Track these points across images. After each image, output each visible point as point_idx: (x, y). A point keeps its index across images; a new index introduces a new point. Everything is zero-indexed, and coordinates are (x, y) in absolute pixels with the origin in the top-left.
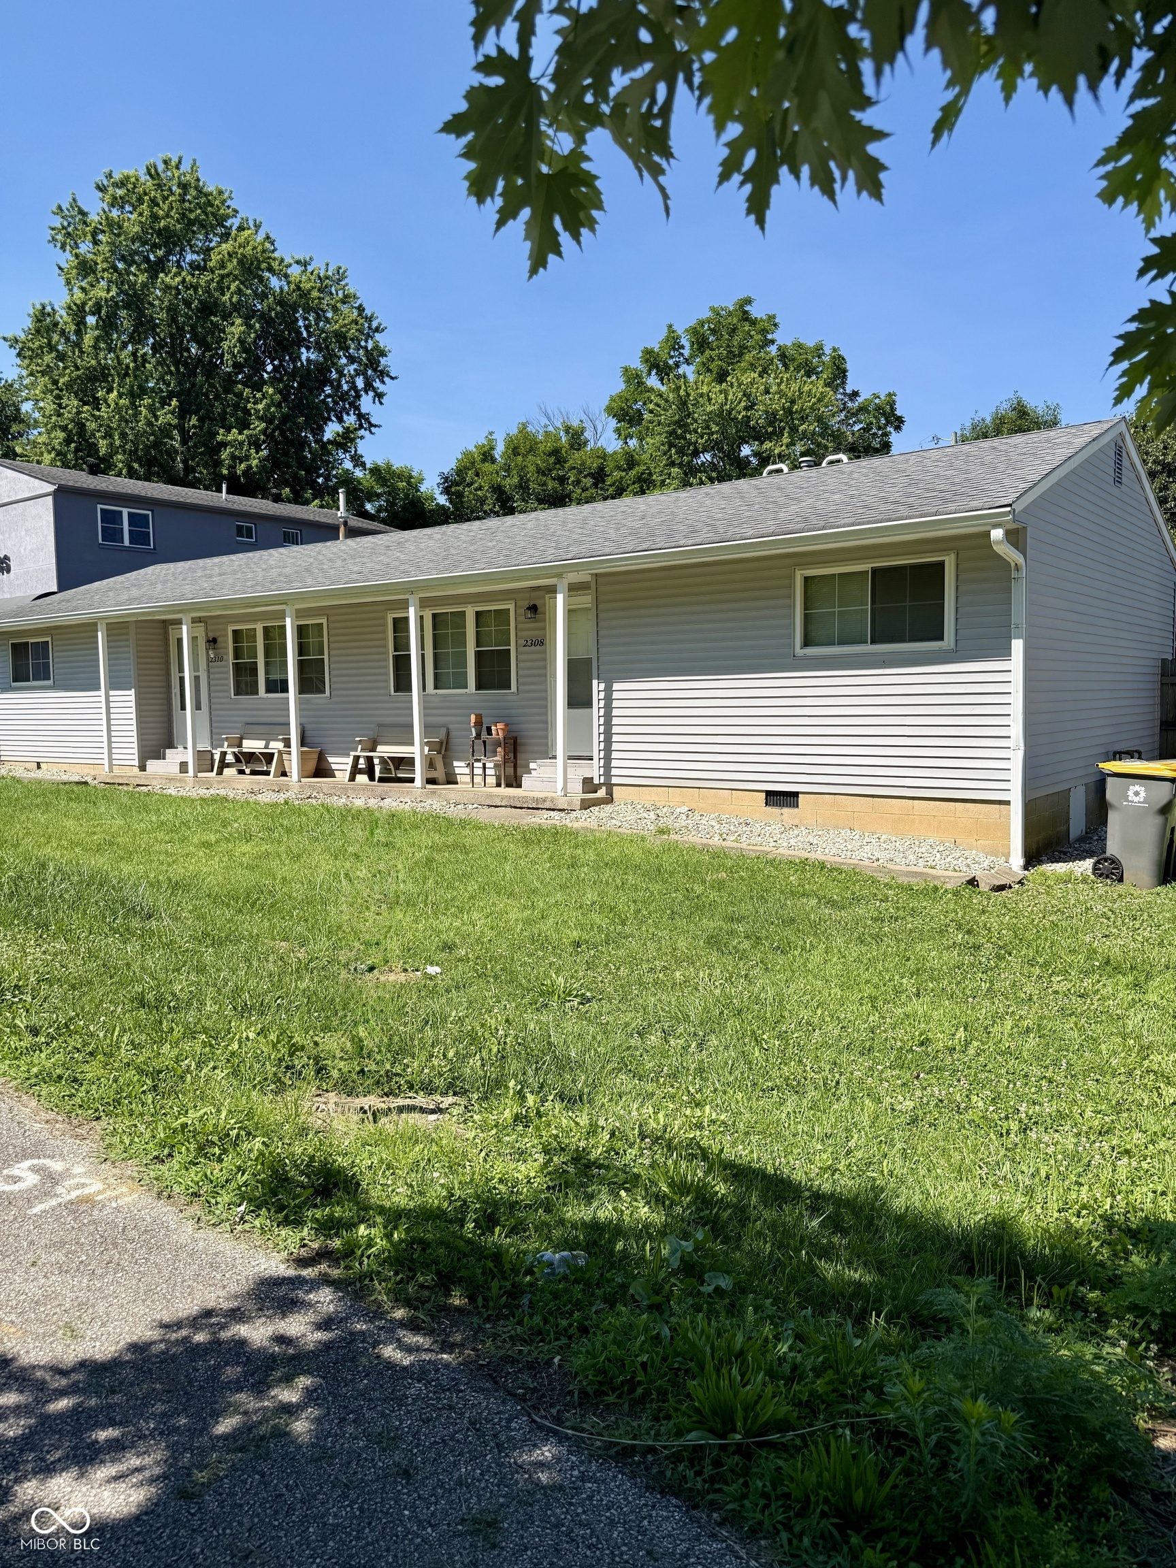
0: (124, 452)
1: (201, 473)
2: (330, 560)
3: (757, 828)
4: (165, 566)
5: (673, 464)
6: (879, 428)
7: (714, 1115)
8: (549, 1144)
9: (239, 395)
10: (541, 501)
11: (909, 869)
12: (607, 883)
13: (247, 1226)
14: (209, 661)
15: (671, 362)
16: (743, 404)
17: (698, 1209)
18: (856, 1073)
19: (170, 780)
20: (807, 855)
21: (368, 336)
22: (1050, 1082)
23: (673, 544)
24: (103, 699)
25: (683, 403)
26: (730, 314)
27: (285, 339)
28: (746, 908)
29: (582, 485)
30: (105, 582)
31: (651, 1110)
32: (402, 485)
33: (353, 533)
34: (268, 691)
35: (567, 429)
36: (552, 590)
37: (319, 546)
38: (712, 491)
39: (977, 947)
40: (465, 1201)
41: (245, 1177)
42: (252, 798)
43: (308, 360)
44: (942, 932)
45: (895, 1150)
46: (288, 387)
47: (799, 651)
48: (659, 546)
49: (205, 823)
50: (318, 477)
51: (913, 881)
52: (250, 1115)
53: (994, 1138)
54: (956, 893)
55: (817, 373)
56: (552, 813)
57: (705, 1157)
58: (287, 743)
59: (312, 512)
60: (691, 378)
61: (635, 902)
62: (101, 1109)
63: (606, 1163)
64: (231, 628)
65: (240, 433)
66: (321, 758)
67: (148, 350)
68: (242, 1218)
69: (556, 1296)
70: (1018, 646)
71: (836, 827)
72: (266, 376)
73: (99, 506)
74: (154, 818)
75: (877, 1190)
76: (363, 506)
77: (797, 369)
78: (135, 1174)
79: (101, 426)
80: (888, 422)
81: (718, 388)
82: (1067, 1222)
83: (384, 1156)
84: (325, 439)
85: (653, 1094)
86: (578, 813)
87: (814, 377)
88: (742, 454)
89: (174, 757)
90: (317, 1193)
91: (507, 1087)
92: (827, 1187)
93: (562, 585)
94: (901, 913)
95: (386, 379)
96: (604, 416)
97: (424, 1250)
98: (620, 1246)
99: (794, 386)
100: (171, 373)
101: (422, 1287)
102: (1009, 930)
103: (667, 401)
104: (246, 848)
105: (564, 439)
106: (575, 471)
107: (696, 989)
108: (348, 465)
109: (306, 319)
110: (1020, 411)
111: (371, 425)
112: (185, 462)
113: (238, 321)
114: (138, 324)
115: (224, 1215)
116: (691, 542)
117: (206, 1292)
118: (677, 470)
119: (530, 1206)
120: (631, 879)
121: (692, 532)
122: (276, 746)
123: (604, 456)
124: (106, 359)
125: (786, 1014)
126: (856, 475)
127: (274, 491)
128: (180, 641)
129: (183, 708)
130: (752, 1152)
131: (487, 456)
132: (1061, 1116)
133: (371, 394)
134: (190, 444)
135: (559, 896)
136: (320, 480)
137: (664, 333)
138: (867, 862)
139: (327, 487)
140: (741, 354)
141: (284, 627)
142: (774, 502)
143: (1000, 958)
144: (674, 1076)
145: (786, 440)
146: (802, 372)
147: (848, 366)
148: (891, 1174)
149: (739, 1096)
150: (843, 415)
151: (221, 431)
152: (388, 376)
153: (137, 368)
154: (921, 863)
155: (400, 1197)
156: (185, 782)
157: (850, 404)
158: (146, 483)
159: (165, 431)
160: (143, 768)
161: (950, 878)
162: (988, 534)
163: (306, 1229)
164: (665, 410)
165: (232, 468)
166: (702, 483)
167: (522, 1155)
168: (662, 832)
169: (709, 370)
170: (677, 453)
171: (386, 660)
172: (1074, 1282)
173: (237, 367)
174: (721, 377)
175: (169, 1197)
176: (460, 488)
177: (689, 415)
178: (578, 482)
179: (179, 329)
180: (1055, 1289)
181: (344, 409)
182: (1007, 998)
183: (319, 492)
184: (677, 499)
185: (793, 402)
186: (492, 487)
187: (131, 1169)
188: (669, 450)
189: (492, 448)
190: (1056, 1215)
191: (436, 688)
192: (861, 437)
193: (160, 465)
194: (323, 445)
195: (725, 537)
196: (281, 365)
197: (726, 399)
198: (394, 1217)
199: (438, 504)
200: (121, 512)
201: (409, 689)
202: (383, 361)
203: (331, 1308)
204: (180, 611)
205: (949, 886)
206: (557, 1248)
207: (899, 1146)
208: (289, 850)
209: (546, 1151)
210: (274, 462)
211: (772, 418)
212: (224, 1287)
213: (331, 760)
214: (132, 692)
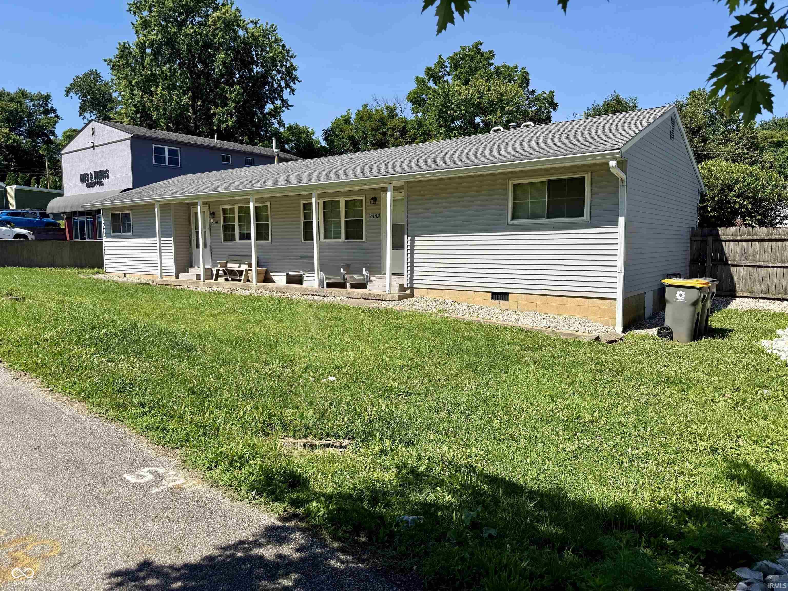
0: (165, 118)
1: (203, 129)
2: (272, 174)
3: (487, 310)
4: (187, 176)
5: (441, 126)
6: (545, 109)
7: (476, 451)
8: (399, 464)
9: (223, 89)
10: (373, 145)
11: (566, 332)
12: (414, 337)
13: (257, 501)
14: (211, 224)
15: (440, 74)
16: (477, 96)
17: (474, 497)
18: (545, 432)
19: (191, 283)
20: (514, 324)
21: (287, 60)
22: (642, 437)
23: (447, 167)
24: (158, 242)
25: (446, 95)
26: (470, 50)
27: (245, 60)
28: (485, 350)
29: (395, 136)
30: (158, 183)
31: (446, 449)
32: (304, 135)
33: (282, 160)
34: (240, 239)
35: (387, 108)
36: (385, 190)
37: (265, 167)
38: (465, 140)
39: (602, 371)
40: (362, 491)
41: (254, 478)
42: (234, 293)
43: (257, 72)
44: (584, 364)
45: (567, 471)
46: (247, 85)
47: (510, 221)
48: (440, 168)
49: (212, 304)
50: (262, 131)
51: (568, 338)
52: (253, 447)
53: (616, 465)
54: (590, 344)
55: (514, 81)
56: (384, 302)
57: (474, 471)
58: (250, 265)
59: (259, 149)
60: (451, 82)
61: (429, 346)
62: (179, 443)
63: (427, 473)
64: (222, 208)
65: (223, 108)
66: (267, 273)
67: (176, 66)
68: (254, 497)
69: (412, 537)
70: (622, 220)
71: (527, 311)
72: (235, 80)
73: (153, 145)
74: (186, 302)
75: (560, 490)
76: (284, 146)
77: (505, 78)
78: (199, 475)
79: (153, 105)
80: (550, 106)
81: (464, 88)
82: (655, 506)
83: (320, 468)
84: (265, 112)
85: (445, 441)
86: (397, 302)
87: (513, 83)
88: (476, 121)
89: (193, 271)
90: (290, 486)
91: (375, 436)
92: (535, 488)
93: (390, 187)
94: (563, 353)
95: (296, 82)
96: (405, 101)
97: (345, 514)
98: (440, 513)
99: (503, 87)
100: (188, 78)
101: (345, 531)
102: (618, 362)
103: (438, 94)
104: (233, 317)
105: (385, 113)
106: (391, 130)
107: (463, 390)
108: (276, 125)
109: (256, 51)
110: (617, 101)
111: (288, 105)
112: (195, 123)
113: (222, 52)
114: (171, 54)
115: (245, 496)
116: (456, 166)
117: (241, 532)
118: (443, 129)
119: (393, 494)
120: (426, 335)
121: (457, 161)
122: (244, 267)
123: (405, 122)
124: (155, 71)
125: (509, 403)
126: (539, 133)
127: (241, 138)
128: (196, 214)
129: (198, 247)
130: (497, 470)
131: (347, 121)
132: (648, 455)
133: (288, 89)
134: (198, 114)
135: (391, 343)
136: (263, 133)
137: (436, 60)
138: (544, 328)
139: (266, 136)
140: (476, 71)
141: (249, 207)
142: (498, 146)
143: (613, 376)
144: (455, 432)
145: (498, 114)
146: (507, 80)
147: (530, 77)
148: (566, 481)
149: (488, 442)
150: (527, 102)
151: (213, 107)
152: (297, 80)
153: (171, 75)
154: (571, 329)
155: (330, 489)
156: (199, 284)
157: (530, 97)
158: (177, 134)
159: (185, 108)
160: (177, 277)
161: (586, 336)
162: (608, 163)
163: (286, 503)
164: (437, 98)
165: (218, 126)
166: (455, 136)
167: (385, 469)
168: (439, 312)
169: (460, 79)
170: (443, 121)
171: (300, 225)
172: (662, 535)
173: (222, 75)
174: (466, 82)
175: (217, 486)
176: (333, 138)
177: (449, 101)
178: (393, 135)
179: (192, 56)
180: (652, 539)
181: (275, 97)
182: (618, 396)
183: (262, 139)
184: (447, 144)
185: (502, 95)
186: (349, 137)
187: (197, 473)
188: (439, 119)
189: (350, 117)
190: (649, 503)
191: (325, 239)
192: (536, 113)
193: (183, 125)
194: (264, 115)
195: (473, 163)
196: (243, 74)
197: (469, 93)
198: (329, 498)
199: (321, 146)
200: (164, 148)
201: (312, 239)
202: (295, 73)
203: (303, 541)
204: (197, 199)
205: (586, 341)
206: (409, 515)
207: (569, 468)
208: (255, 319)
209: (397, 467)
210: (239, 124)
211: (491, 103)
212: (250, 530)
213: (272, 274)
214: (172, 239)
